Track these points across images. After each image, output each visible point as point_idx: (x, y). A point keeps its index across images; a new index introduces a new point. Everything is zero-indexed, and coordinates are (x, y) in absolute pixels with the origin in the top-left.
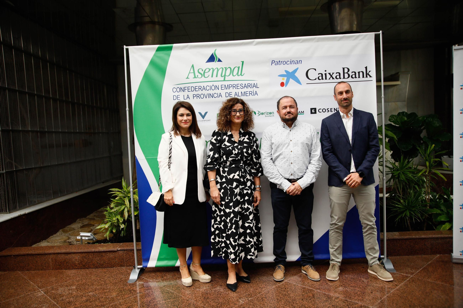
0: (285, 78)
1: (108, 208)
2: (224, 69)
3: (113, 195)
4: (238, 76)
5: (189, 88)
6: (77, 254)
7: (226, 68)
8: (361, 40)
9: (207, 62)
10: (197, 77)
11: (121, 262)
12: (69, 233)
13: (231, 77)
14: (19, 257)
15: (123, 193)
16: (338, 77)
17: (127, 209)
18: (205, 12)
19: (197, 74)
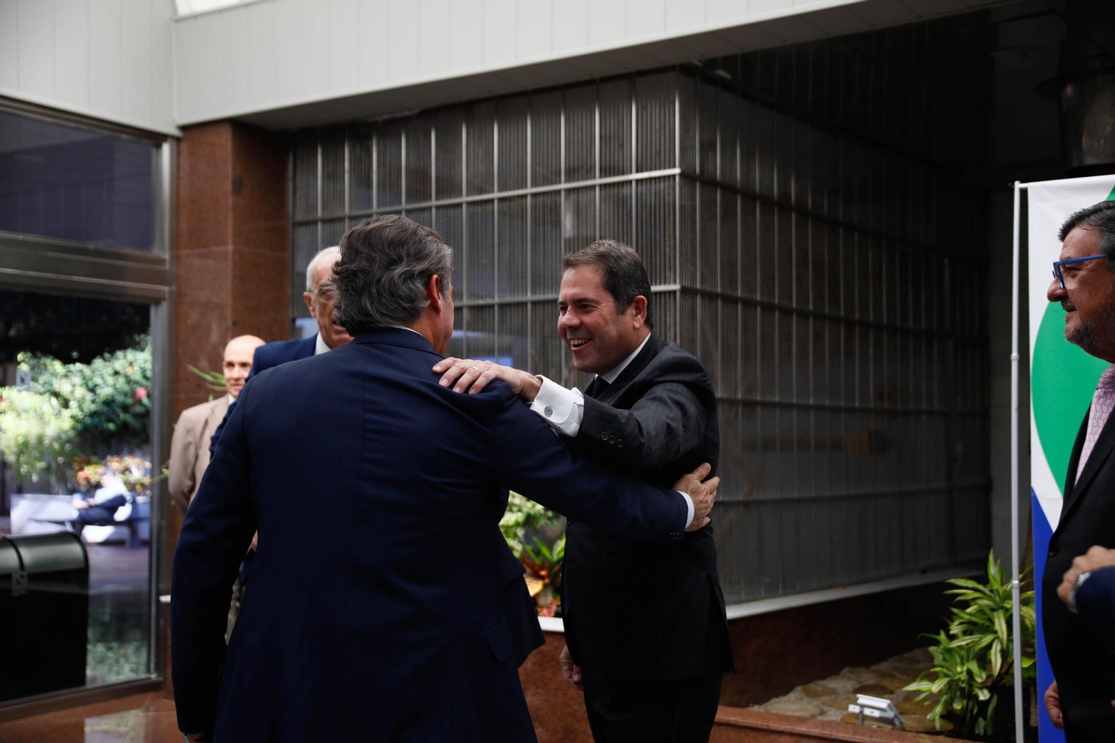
1: (942, 637)
3: (959, 598)
12: (822, 701)
15: (990, 596)
17: (999, 648)
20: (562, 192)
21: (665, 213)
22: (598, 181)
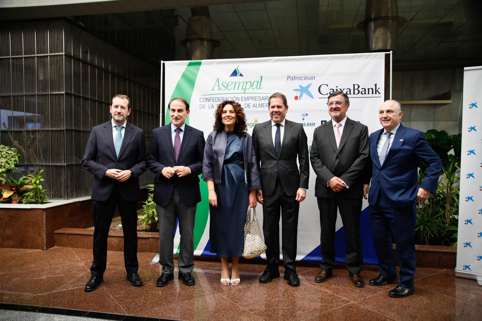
0: (299, 92)
1: (146, 202)
2: (245, 83)
4: (257, 89)
5: (213, 99)
6: (116, 238)
7: (246, 82)
8: (372, 59)
9: (230, 76)
10: (221, 89)
11: (151, 248)
12: (116, 223)
13: (251, 90)
14: (70, 236)
16: (348, 93)
18: (246, 30)
19: (221, 86)
20: (23, 58)
21: (60, 67)
22: (36, 55)
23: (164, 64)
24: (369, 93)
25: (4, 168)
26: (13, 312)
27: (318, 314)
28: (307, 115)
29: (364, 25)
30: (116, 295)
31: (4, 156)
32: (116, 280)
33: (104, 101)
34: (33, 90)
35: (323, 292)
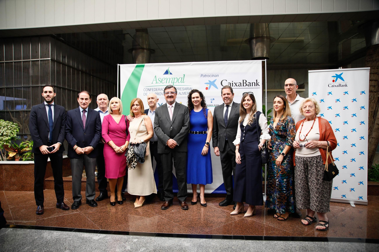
0: (209, 85)
2: (174, 79)
4: (181, 83)
7: (174, 78)
9: (164, 75)
10: (157, 83)
13: (177, 84)
16: (240, 85)
18: (173, 43)
19: (158, 81)
20: (22, 62)
21: (47, 68)
22: (31, 60)
23: (119, 66)
24: (252, 86)
25: (10, 136)
26: (26, 230)
27: (223, 225)
28: (214, 99)
29: (250, 41)
30: (92, 219)
31: (10, 128)
32: (90, 209)
33: (76, 90)
34: (29, 83)
35: (226, 212)
